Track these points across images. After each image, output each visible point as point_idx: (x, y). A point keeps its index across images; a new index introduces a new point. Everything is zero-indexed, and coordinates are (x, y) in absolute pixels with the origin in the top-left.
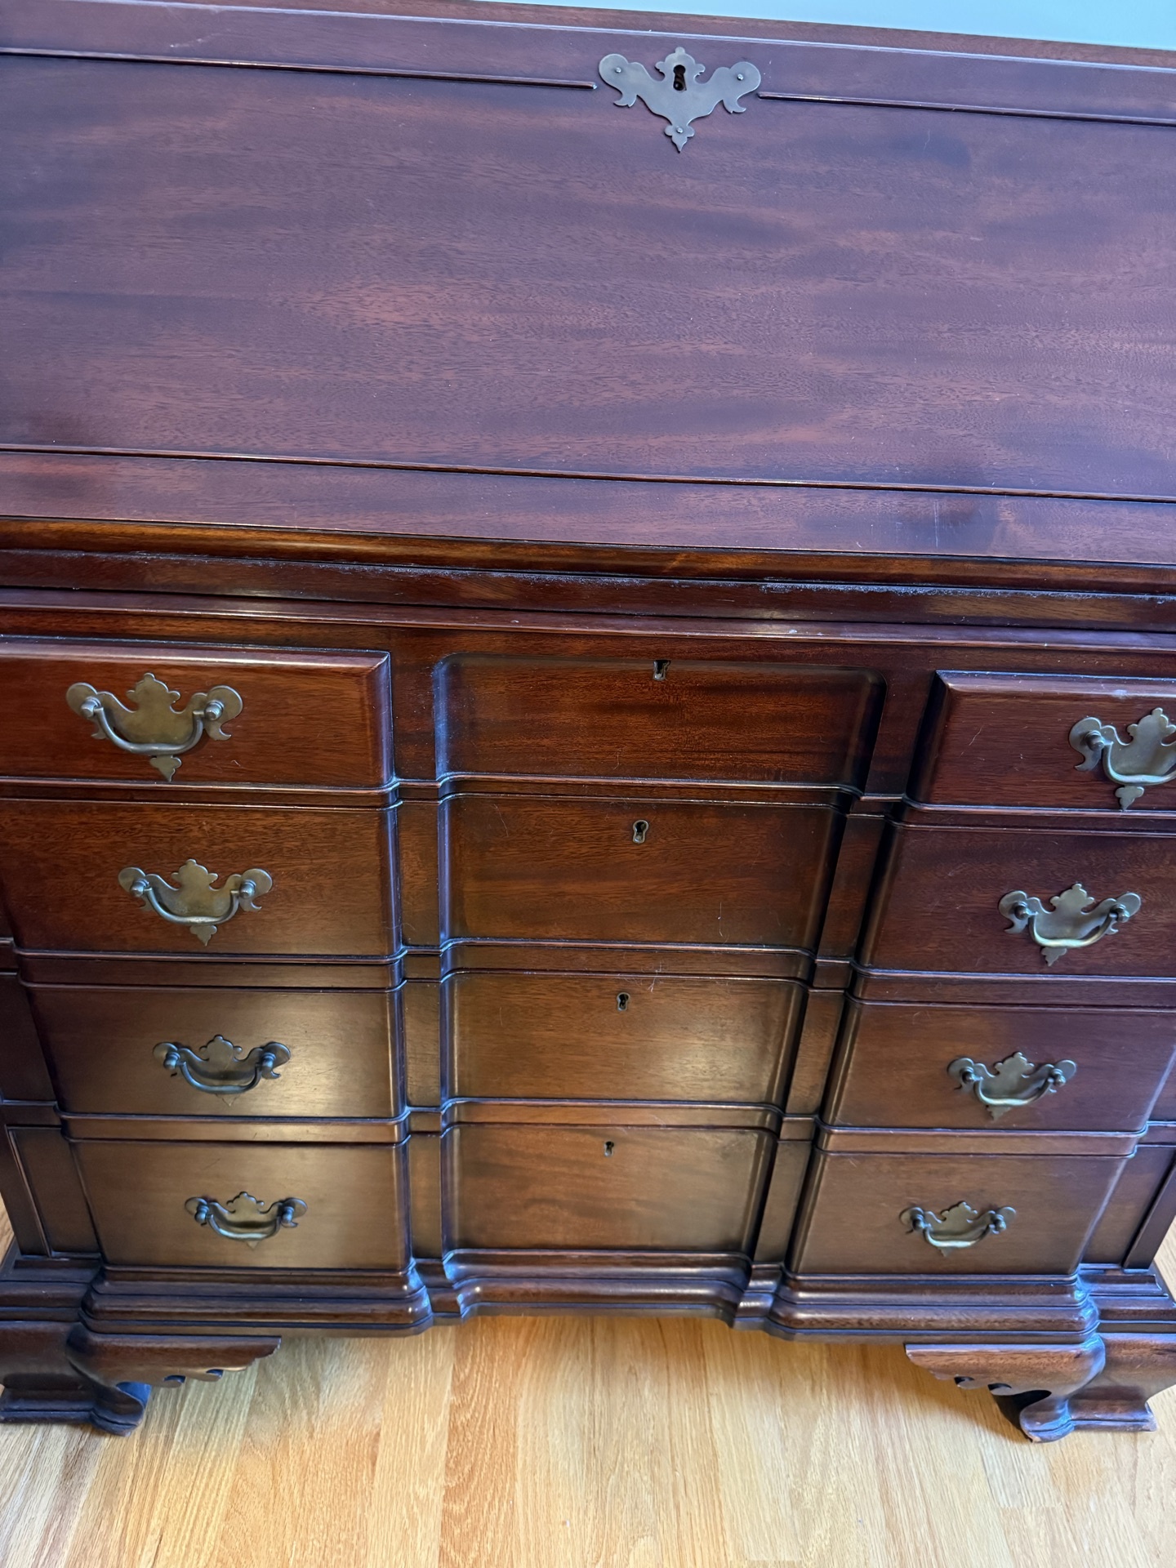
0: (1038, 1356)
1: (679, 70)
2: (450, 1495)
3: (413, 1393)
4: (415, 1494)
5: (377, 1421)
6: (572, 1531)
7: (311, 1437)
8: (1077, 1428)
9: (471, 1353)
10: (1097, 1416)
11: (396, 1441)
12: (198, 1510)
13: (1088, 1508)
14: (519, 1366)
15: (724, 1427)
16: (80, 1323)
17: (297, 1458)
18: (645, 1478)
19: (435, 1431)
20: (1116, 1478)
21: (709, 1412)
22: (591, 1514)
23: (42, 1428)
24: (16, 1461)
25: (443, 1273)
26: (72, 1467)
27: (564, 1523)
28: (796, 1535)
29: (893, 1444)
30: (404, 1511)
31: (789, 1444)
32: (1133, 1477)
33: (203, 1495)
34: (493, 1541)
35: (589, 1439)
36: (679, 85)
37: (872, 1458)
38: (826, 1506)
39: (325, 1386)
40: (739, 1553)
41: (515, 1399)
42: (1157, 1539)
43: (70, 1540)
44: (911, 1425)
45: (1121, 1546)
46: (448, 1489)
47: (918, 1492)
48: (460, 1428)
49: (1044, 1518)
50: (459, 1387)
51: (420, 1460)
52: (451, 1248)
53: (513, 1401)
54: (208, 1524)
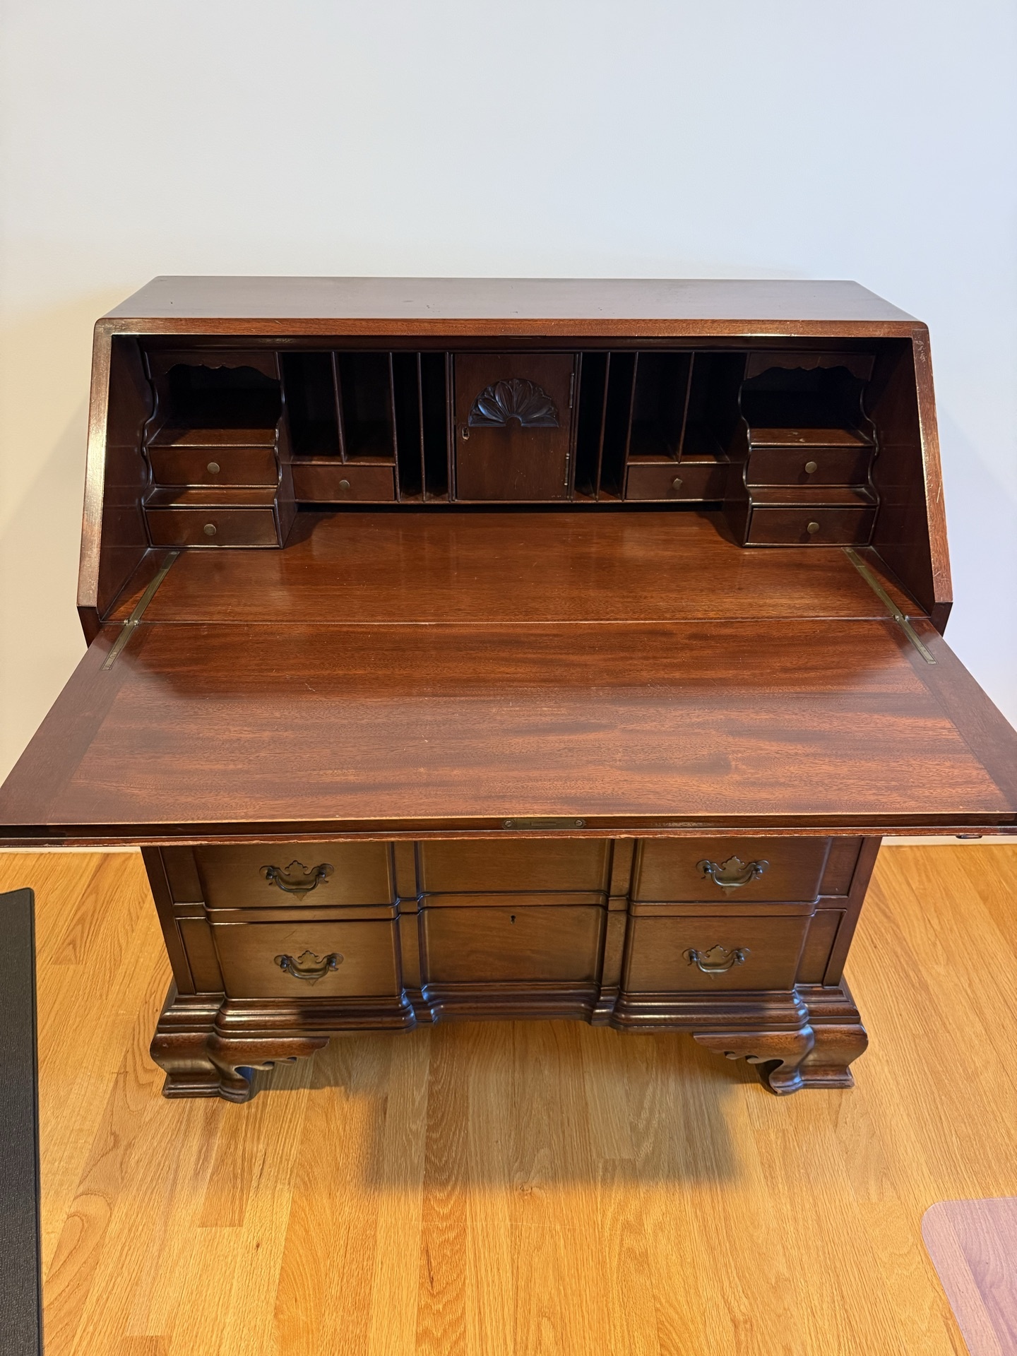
0: (771, 1037)
2: (430, 1129)
3: (406, 1075)
4: (410, 1128)
5: (386, 1091)
6: (502, 1145)
8: (806, 1086)
9: (440, 1053)
10: (819, 1078)
11: (397, 1101)
12: (285, 1139)
13: (808, 1128)
14: (469, 1059)
15: (592, 1089)
16: (214, 1033)
17: (340, 1112)
18: (544, 1118)
19: (419, 1096)
20: (827, 1113)
21: (584, 1081)
23: (190, 1099)
24: (177, 1118)
25: (422, 997)
26: (211, 1121)
27: (497, 1142)
28: (633, 1146)
30: (404, 1137)
31: (631, 1098)
32: (838, 1112)
33: (287, 1132)
34: (456, 1151)
35: (512, 1098)
37: (680, 1105)
38: (652, 1130)
39: (354, 1074)
41: (468, 1077)
42: (847, 1144)
43: (214, 1155)
44: (705, 1087)
45: (825, 1147)
46: (428, 1126)
47: (707, 1122)
48: (435, 1094)
49: (781, 1134)
50: (434, 1071)
51: (412, 1110)
52: (425, 983)
53: (466, 1078)
54: (291, 1146)
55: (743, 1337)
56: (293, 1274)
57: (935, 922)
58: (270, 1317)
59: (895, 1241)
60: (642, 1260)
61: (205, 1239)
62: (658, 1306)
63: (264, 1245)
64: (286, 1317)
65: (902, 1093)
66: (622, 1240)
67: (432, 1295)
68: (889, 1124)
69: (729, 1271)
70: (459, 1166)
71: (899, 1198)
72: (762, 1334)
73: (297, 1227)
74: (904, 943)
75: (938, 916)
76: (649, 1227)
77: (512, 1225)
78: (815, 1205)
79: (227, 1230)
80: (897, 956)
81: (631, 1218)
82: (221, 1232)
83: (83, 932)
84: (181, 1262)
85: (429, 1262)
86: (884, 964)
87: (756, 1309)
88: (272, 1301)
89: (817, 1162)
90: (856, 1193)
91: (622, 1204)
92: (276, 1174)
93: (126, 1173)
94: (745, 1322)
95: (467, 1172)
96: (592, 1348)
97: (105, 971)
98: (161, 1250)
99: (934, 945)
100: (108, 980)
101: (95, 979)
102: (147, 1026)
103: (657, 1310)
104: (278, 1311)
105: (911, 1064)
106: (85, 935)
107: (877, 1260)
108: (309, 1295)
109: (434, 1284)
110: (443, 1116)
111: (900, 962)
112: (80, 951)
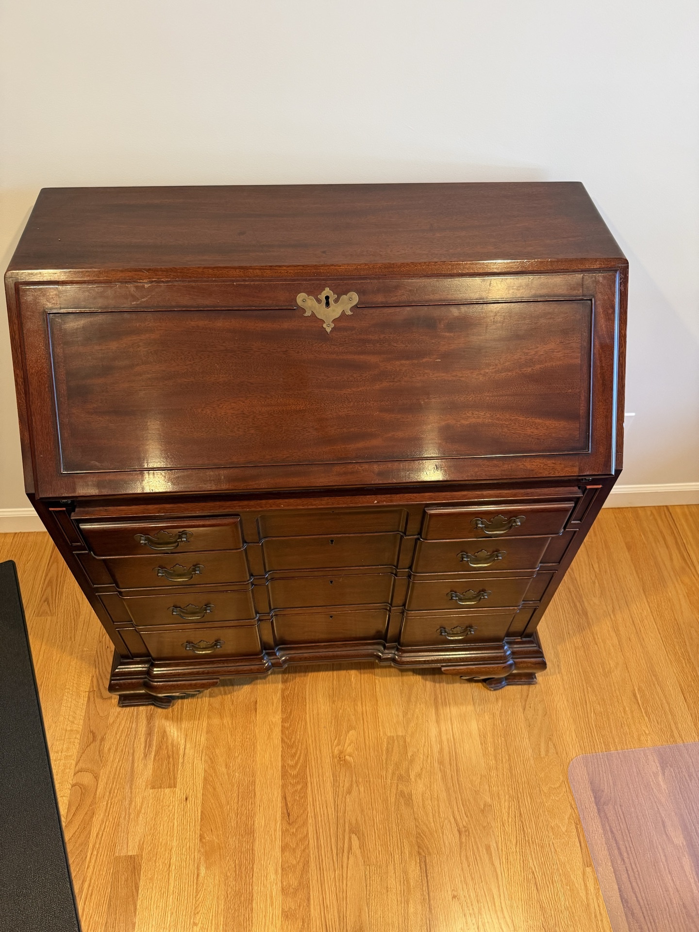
0: (488, 668)
1: (327, 298)
2: (284, 721)
4: (272, 721)
5: (255, 697)
6: (327, 730)
7: (233, 704)
8: (508, 685)
10: (516, 681)
11: (263, 704)
12: (197, 731)
13: (508, 712)
15: (380, 691)
16: (147, 679)
17: (229, 712)
18: (352, 710)
19: (277, 698)
20: (520, 701)
21: (375, 685)
22: (333, 724)
23: (136, 708)
24: (129, 719)
26: (150, 721)
27: (324, 727)
28: (404, 726)
29: (441, 693)
30: (268, 727)
31: (403, 695)
32: (526, 701)
33: (198, 726)
34: (300, 734)
35: (332, 698)
36: (328, 304)
37: (433, 699)
38: (415, 716)
40: (385, 733)
42: (530, 721)
43: (155, 744)
45: (517, 723)
46: (283, 718)
48: (286, 697)
49: (492, 716)
51: (272, 709)
52: (278, 646)
53: (304, 686)
54: (201, 736)
55: (464, 840)
56: (209, 815)
57: (596, 566)
58: (197, 841)
59: (552, 780)
60: (408, 799)
61: (155, 795)
62: (417, 824)
63: (190, 799)
64: (207, 841)
65: (565, 686)
66: (397, 786)
67: (289, 824)
68: (555, 707)
69: (458, 802)
70: (302, 744)
71: (557, 753)
72: (474, 838)
73: (208, 787)
74: (575, 582)
75: (598, 562)
76: (412, 777)
77: (334, 780)
78: (509, 759)
79: (167, 791)
80: (570, 592)
81: (403, 773)
82: (164, 791)
83: (52, 593)
84: (143, 811)
85: (286, 804)
86: (561, 597)
87: (472, 824)
88: (198, 832)
89: (512, 732)
90: (533, 751)
91: (398, 764)
92: (193, 754)
93: (103, 757)
94: (466, 831)
95: (307, 748)
96: (380, 849)
97: (71, 620)
98: (130, 804)
99: (594, 583)
100: (73, 626)
101: (65, 626)
102: (103, 658)
103: (417, 826)
104: (202, 837)
105: (572, 667)
106: (54, 596)
107: (542, 791)
108: (219, 827)
109: (290, 817)
110: (291, 712)
111: (572, 596)
112: (53, 606)
